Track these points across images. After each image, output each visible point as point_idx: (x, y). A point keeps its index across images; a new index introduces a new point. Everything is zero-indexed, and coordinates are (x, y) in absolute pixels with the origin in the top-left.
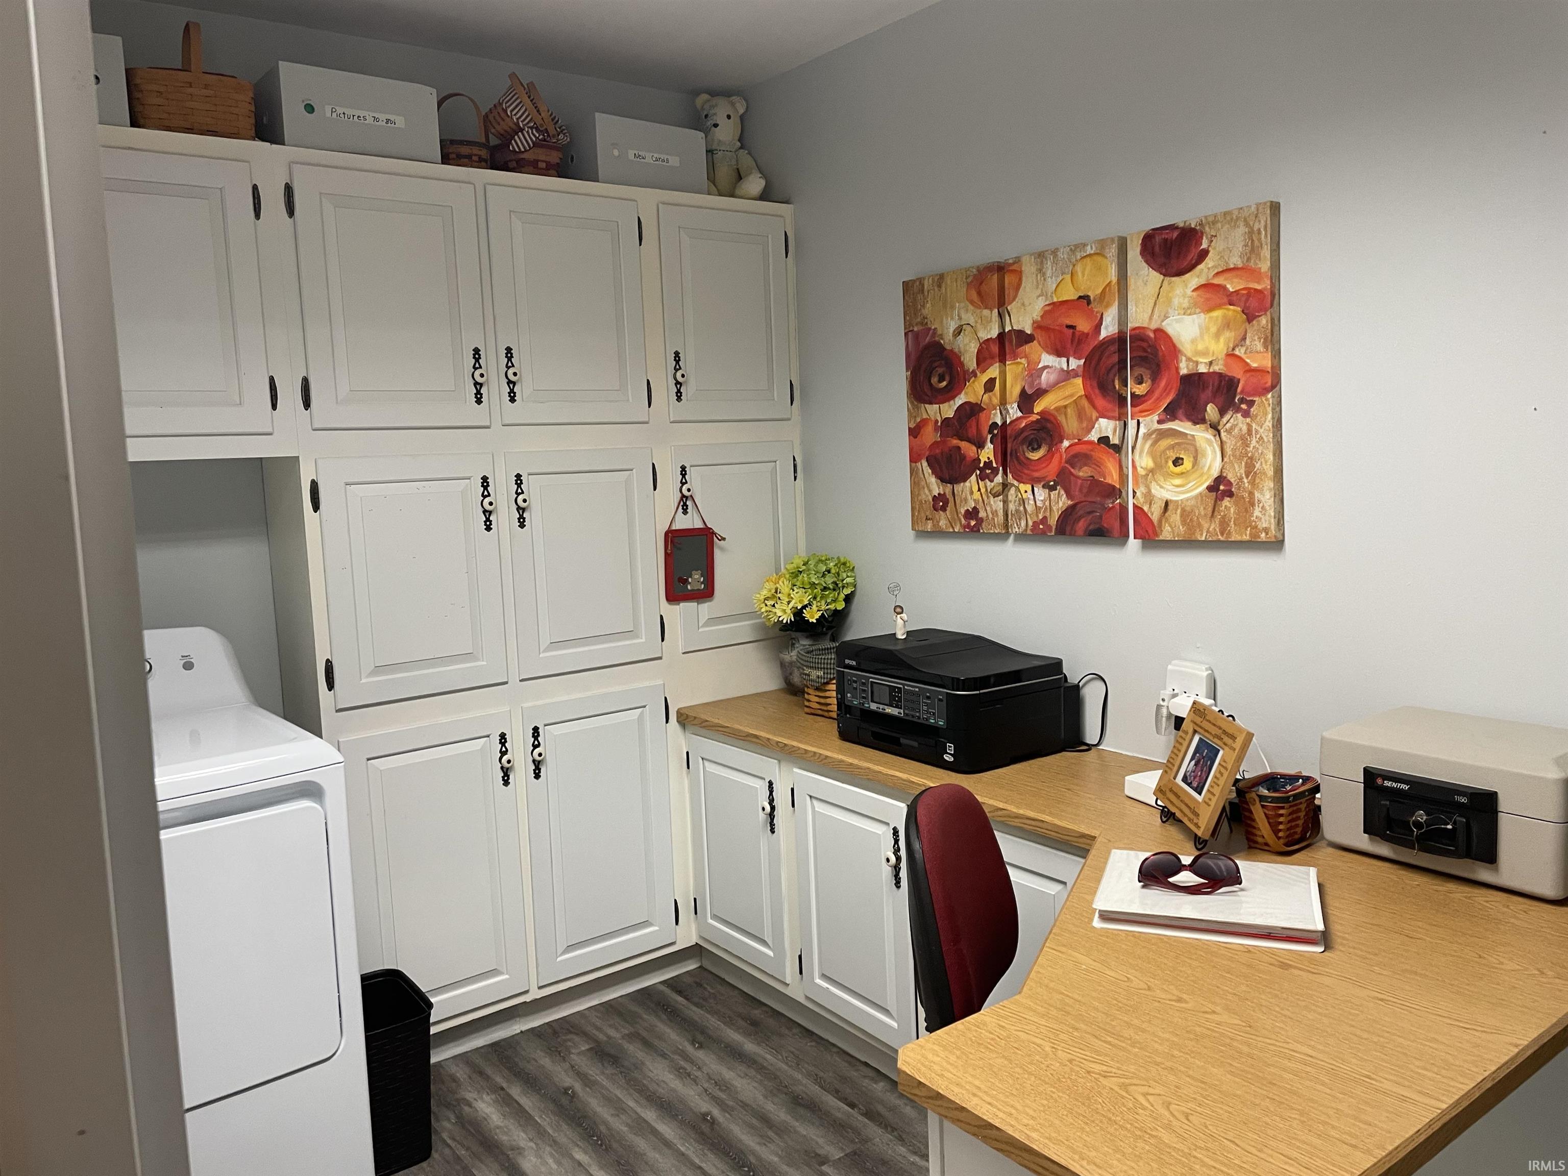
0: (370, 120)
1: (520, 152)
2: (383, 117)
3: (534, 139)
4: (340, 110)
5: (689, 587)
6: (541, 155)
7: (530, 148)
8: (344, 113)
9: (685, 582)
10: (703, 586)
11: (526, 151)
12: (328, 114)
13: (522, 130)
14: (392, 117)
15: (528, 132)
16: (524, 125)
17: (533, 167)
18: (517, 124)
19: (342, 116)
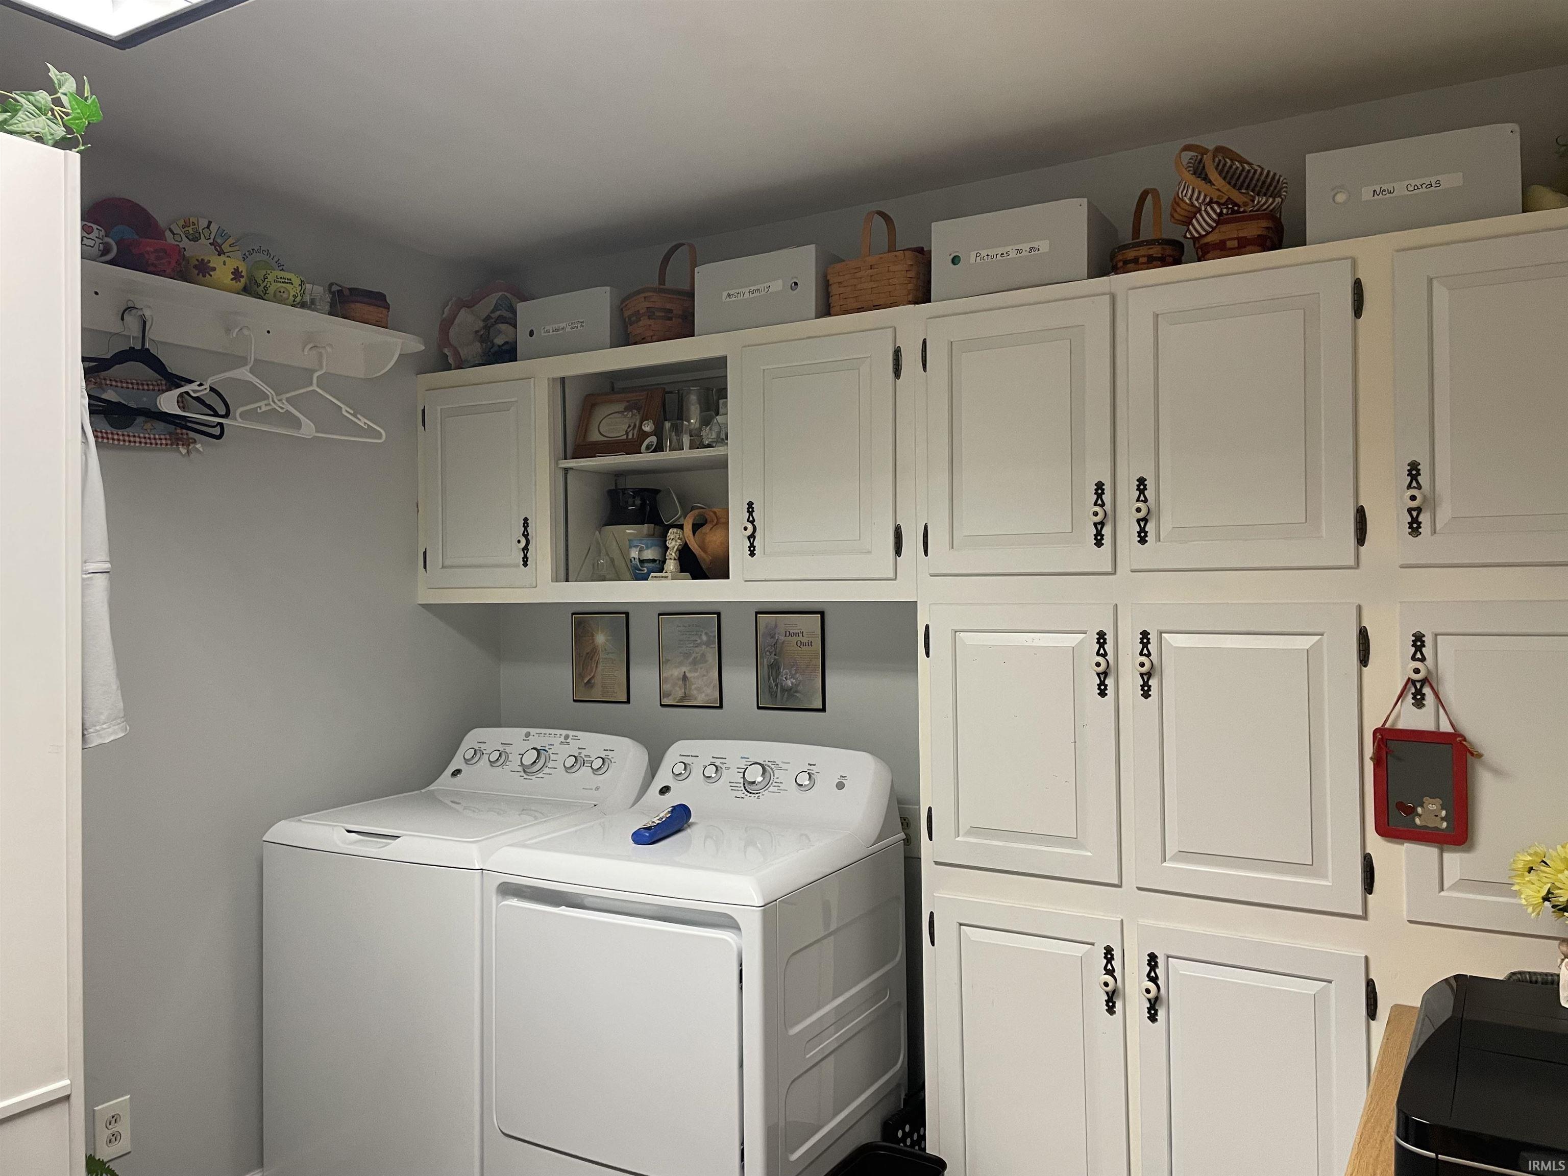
0: (1013, 254)
1: (1201, 236)
2: (1025, 247)
3: (1214, 216)
4: (984, 253)
5: (1417, 821)
6: (1230, 232)
7: (1213, 229)
8: (988, 255)
9: (1411, 811)
10: (1445, 825)
11: (1208, 233)
12: (972, 260)
13: (1199, 210)
14: (1035, 245)
15: (1206, 211)
16: (1200, 204)
17: (1222, 250)
18: (1192, 205)
19: (986, 258)
